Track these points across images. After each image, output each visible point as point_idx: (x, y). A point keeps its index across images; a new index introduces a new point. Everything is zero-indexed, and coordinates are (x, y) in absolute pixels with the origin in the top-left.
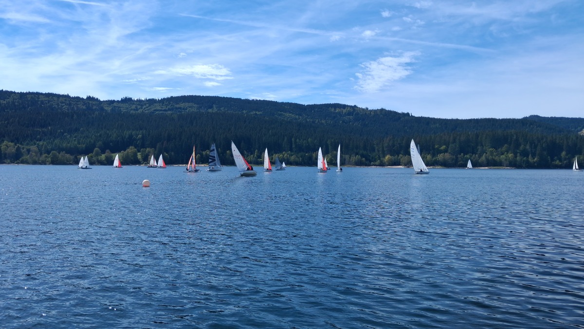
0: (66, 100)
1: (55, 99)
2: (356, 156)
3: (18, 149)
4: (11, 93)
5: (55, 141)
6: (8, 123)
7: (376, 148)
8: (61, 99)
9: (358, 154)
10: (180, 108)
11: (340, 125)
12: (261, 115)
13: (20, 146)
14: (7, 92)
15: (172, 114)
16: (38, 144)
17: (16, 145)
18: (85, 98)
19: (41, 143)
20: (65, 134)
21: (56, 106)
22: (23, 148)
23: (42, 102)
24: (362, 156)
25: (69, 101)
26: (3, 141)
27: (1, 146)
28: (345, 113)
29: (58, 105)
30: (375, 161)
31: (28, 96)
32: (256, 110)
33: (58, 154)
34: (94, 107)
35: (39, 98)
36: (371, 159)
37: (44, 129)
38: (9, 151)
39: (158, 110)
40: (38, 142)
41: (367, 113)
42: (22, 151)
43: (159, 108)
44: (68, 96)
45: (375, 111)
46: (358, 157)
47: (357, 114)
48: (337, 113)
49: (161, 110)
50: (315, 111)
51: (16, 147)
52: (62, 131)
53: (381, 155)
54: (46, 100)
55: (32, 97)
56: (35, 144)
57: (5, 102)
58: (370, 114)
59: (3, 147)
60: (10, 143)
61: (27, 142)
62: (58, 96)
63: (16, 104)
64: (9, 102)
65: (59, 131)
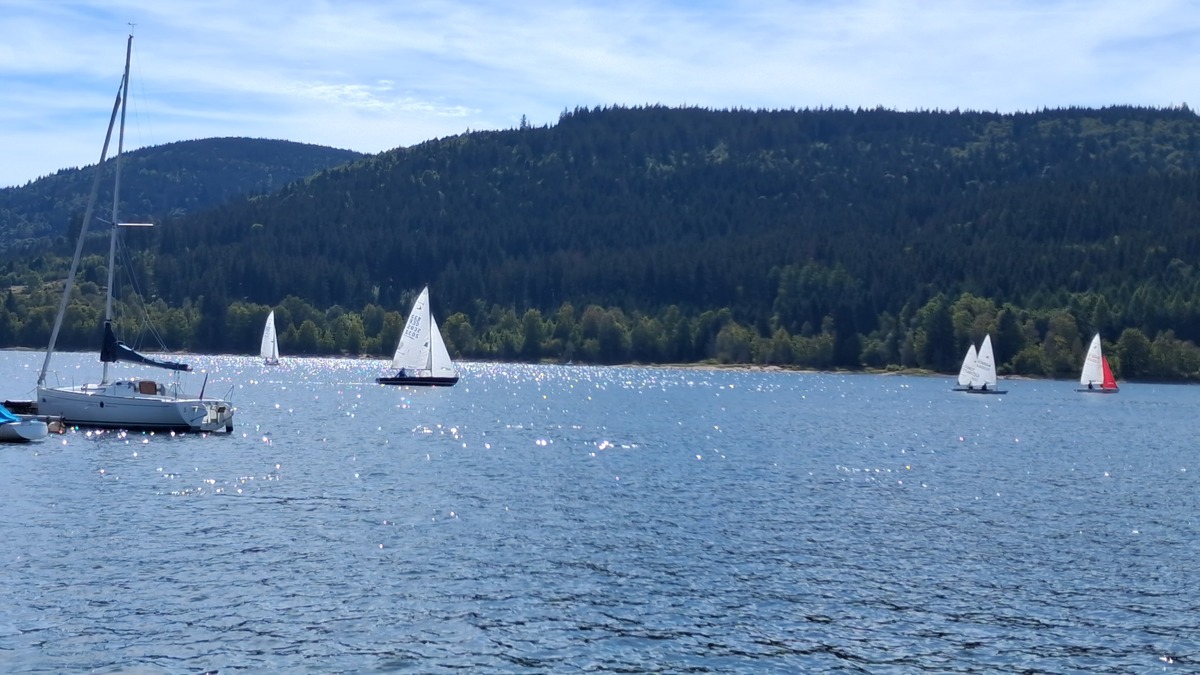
0: (1176, 129)
1: (1138, 126)
4: (987, 117)
5: (1137, 291)
6: (974, 228)
8: (1158, 127)
13: (1014, 309)
14: (971, 116)
16: (1075, 302)
17: (999, 306)
19: (1085, 299)
20: (1175, 262)
21: (1141, 155)
22: (1024, 319)
23: (1091, 145)
26: (958, 292)
27: (952, 314)
29: (1147, 149)
31: (1041, 124)
33: (1146, 340)
35: (1077, 130)
37: (1098, 246)
40: (1073, 295)
42: (1022, 328)
51: (1001, 313)
52: (1162, 249)
54: (1105, 136)
56: (1064, 302)
57: (964, 154)
59: (958, 314)
60: (980, 300)
61: (1037, 294)
62: (1149, 115)
63: (1003, 156)
64: (978, 152)
65: (1152, 250)
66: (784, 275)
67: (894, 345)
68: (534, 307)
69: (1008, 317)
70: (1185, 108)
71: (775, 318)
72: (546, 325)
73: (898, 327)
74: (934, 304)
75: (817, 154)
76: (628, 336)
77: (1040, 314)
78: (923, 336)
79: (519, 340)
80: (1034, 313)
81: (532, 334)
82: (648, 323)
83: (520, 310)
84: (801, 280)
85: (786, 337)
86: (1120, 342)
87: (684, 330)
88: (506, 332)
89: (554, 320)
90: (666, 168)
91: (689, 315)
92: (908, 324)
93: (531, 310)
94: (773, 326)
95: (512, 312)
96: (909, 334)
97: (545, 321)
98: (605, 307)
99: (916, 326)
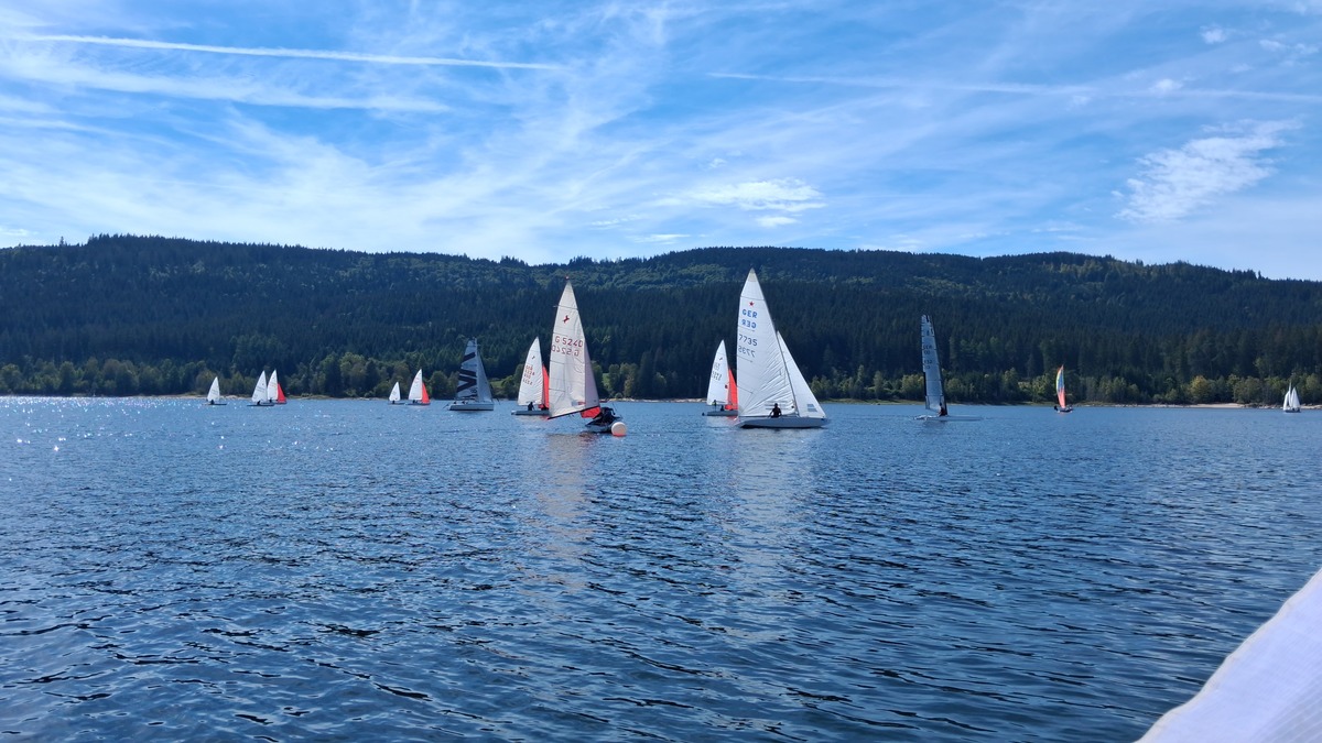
0: (460, 267)
1: (441, 264)
2: (1112, 379)
3: (371, 367)
4: (359, 254)
6: (353, 316)
7: (1167, 360)
8: (451, 265)
9: (1118, 375)
10: (690, 276)
11: (1069, 304)
12: (870, 284)
13: (375, 361)
14: (351, 254)
15: (672, 290)
16: (408, 358)
17: (366, 359)
18: (498, 261)
19: (414, 355)
20: (460, 336)
21: (443, 279)
22: (380, 368)
23: (416, 273)
24: (1130, 379)
25: (468, 269)
26: (344, 351)
27: (340, 363)
28: (1083, 275)
29: (446, 277)
30: (1164, 391)
31: (389, 260)
32: (859, 274)
33: (446, 377)
34: (517, 280)
35: (409, 265)
36: (1152, 385)
37: (420, 327)
38: (353, 372)
39: (643, 283)
40: (407, 353)
41: (1141, 274)
42: (379, 371)
43: (646, 278)
44: (464, 259)
45: (1161, 269)
46: (1119, 382)
47: (1115, 277)
48: (1061, 274)
49: (650, 283)
50: (1005, 273)
51: (367, 363)
52: (454, 329)
53: (1180, 378)
54: (424, 268)
55: (397, 264)
56: (402, 357)
57: (347, 274)
58: (1149, 276)
59: (343, 364)
60: (356, 356)
61: (388, 353)
62: (447, 259)
63: (369, 277)
64: (355, 274)
65: (449, 330)
66: (239, 341)
67: (306, 382)
68: (68, 360)
69: (372, 366)
70: (465, 256)
71: (234, 366)
72: (77, 372)
73: (308, 371)
74: (330, 358)
75: (260, 270)
76: (136, 379)
77: (390, 364)
78: (323, 376)
79: (57, 381)
80: (386, 363)
81: (67, 378)
82: (150, 370)
83: (58, 363)
84: (250, 345)
85: (241, 378)
86: (432, 378)
87: (175, 375)
88: (48, 377)
89: (83, 368)
90: (163, 275)
91: (178, 365)
92: (314, 370)
93: (67, 363)
94: (233, 372)
95: (52, 363)
96: (315, 375)
97: (76, 369)
98: (120, 360)
99: (319, 371)
